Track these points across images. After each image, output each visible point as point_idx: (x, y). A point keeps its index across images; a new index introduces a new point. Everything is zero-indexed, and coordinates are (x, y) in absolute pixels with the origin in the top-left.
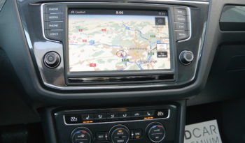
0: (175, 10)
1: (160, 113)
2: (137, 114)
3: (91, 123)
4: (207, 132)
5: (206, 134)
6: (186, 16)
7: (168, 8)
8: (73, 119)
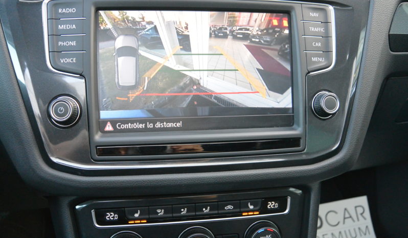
0: (306, 11)
1: (271, 205)
2: (229, 207)
3: (144, 223)
4: (351, 217)
5: (348, 221)
6: (326, 23)
7: (292, 8)
8: (110, 216)
